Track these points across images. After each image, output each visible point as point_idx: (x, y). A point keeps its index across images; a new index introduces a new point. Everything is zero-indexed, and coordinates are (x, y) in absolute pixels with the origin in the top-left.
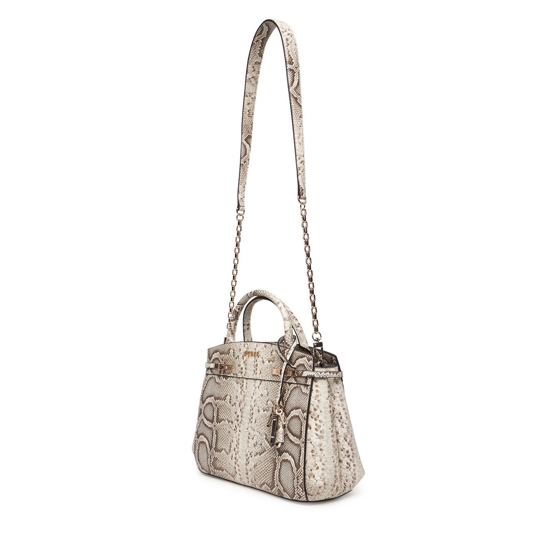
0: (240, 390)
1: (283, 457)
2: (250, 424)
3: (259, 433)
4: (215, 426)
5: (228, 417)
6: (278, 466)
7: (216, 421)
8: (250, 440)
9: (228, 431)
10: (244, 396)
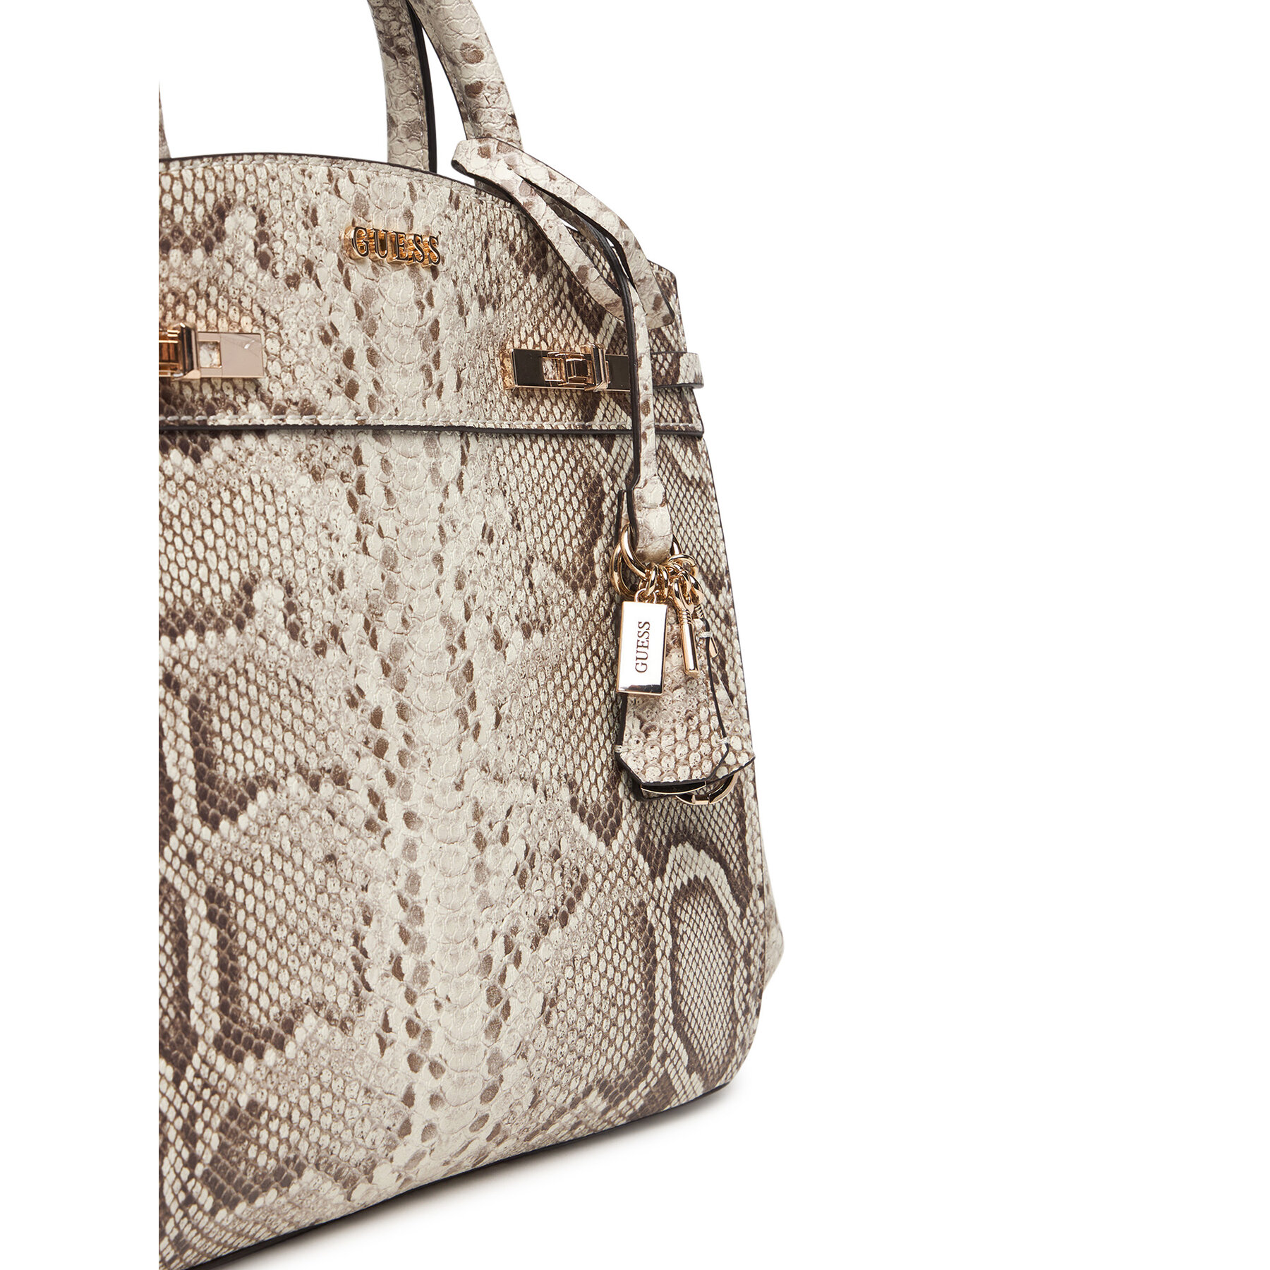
0: (347, 525)
1: (674, 877)
2: (470, 746)
3: (535, 787)
4: (191, 859)
5: (301, 751)
6: (663, 939)
7: (203, 815)
8: (489, 858)
9: (319, 855)
10: (389, 561)
